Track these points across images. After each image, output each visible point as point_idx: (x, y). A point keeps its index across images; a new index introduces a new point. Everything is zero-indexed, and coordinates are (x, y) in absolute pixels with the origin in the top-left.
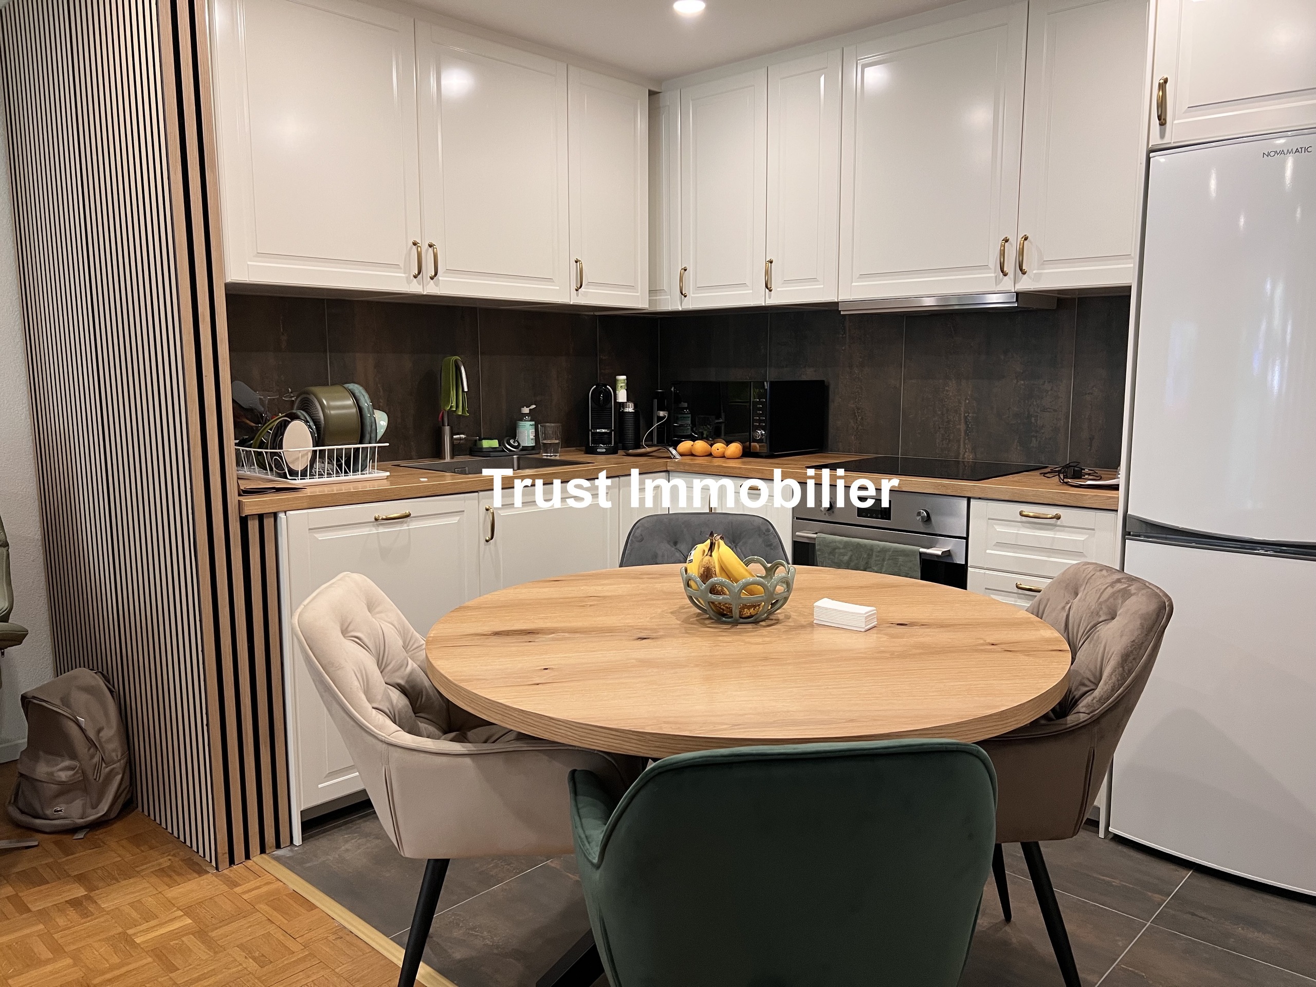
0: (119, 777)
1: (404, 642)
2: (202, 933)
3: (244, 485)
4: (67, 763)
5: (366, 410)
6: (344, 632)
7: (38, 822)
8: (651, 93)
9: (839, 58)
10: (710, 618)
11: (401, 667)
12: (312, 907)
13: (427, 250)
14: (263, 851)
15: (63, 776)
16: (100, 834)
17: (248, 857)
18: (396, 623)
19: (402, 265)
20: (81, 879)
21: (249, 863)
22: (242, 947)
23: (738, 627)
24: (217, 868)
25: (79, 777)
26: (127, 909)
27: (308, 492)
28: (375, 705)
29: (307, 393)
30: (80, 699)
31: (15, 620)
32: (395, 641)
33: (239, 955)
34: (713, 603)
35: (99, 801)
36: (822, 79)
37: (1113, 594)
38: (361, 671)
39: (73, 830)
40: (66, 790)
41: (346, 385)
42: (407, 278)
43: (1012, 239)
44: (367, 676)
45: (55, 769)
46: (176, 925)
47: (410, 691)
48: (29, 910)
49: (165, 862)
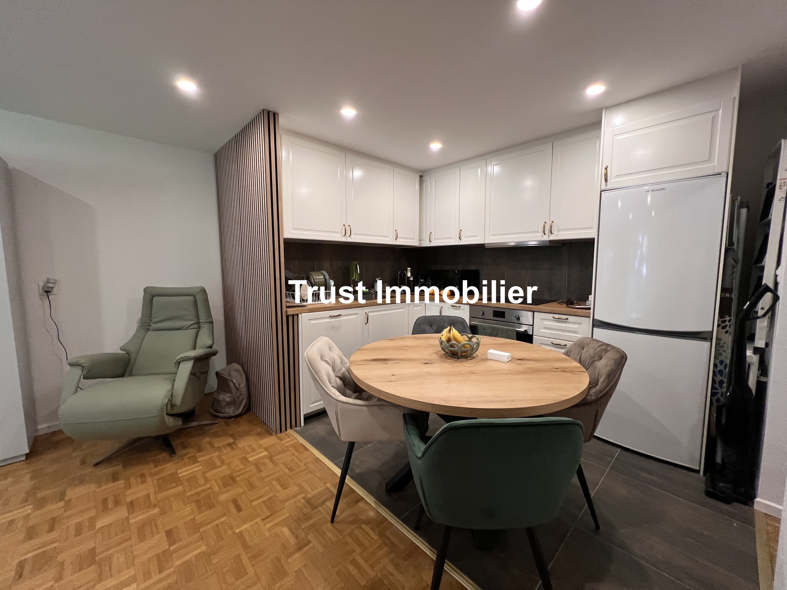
0: (245, 401)
1: (341, 361)
2: (271, 458)
3: (288, 305)
4: (229, 395)
5: (327, 280)
6: (322, 358)
7: (220, 414)
8: (421, 176)
9: (485, 163)
10: (449, 356)
11: (340, 370)
12: (307, 450)
13: (348, 228)
14: (291, 428)
15: (228, 399)
16: (239, 419)
17: (286, 430)
18: (338, 355)
19: (340, 232)
20: (232, 436)
21: (286, 432)
22: (284, 464)
23: (460, 359)
24: (276, 434)
25: (233, 400)
26: (247, 448)
27: (308, 307)
28: (332, 385)
29: (308, 274)
30: (234, 373)
31: (214, 347)
32: (338, 361)
33: (283, 467)
34: (451, 350)
35: (239, 408)
36: (479, 170)
37: (600, 350)
38: (328, 374)
39: (230, 418)
40: (229, 404)
41: (321, 272)
42: (342, 236)
43: (548, 222)
44: (329, 375)
45: (225, 397)
46: (262, 454)
47: (343, 379)
48: (215, 447)
49: (259, 430)
